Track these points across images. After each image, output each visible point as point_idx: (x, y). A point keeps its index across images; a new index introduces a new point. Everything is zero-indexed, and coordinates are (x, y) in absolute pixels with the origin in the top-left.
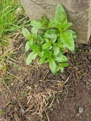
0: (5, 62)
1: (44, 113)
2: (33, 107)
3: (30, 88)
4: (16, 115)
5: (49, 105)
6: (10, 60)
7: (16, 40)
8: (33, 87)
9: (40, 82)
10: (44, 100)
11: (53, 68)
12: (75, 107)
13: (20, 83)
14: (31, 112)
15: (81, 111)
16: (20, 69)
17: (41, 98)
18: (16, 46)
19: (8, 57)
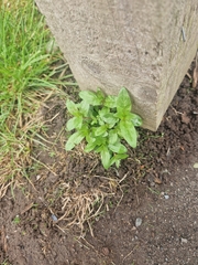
0: (28, 140)
1: (85, 224)
2: (71, 215)
3: (68, 185)
4: (43, 225)
5: (94, 213)
6: (36, 137)
7: (47, 103)
8: (73, 185)
9: (83, 178)
10: (88, 205)
11: (106, 160)
12: (131, 218)
13: (51, 176)
14: (67, 222)
15: (138, 223)
16: (52, 154)
17: (83, 202)
18: (47, 115)
19: (34, 133)
